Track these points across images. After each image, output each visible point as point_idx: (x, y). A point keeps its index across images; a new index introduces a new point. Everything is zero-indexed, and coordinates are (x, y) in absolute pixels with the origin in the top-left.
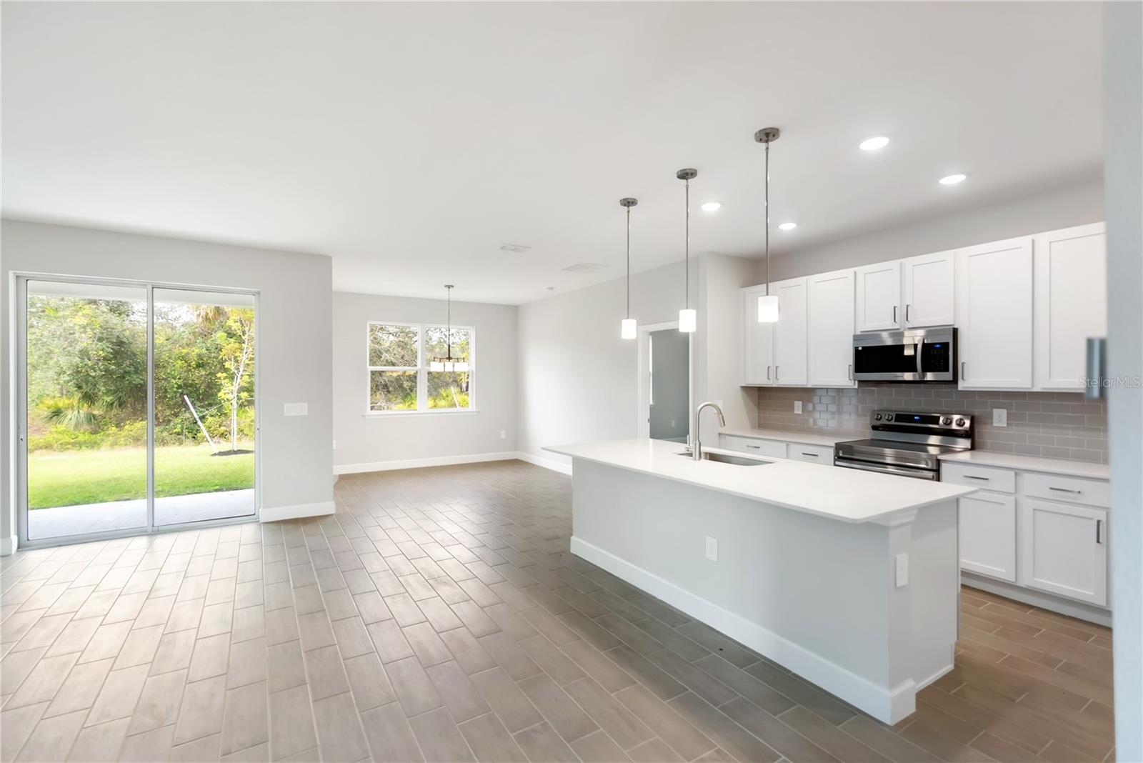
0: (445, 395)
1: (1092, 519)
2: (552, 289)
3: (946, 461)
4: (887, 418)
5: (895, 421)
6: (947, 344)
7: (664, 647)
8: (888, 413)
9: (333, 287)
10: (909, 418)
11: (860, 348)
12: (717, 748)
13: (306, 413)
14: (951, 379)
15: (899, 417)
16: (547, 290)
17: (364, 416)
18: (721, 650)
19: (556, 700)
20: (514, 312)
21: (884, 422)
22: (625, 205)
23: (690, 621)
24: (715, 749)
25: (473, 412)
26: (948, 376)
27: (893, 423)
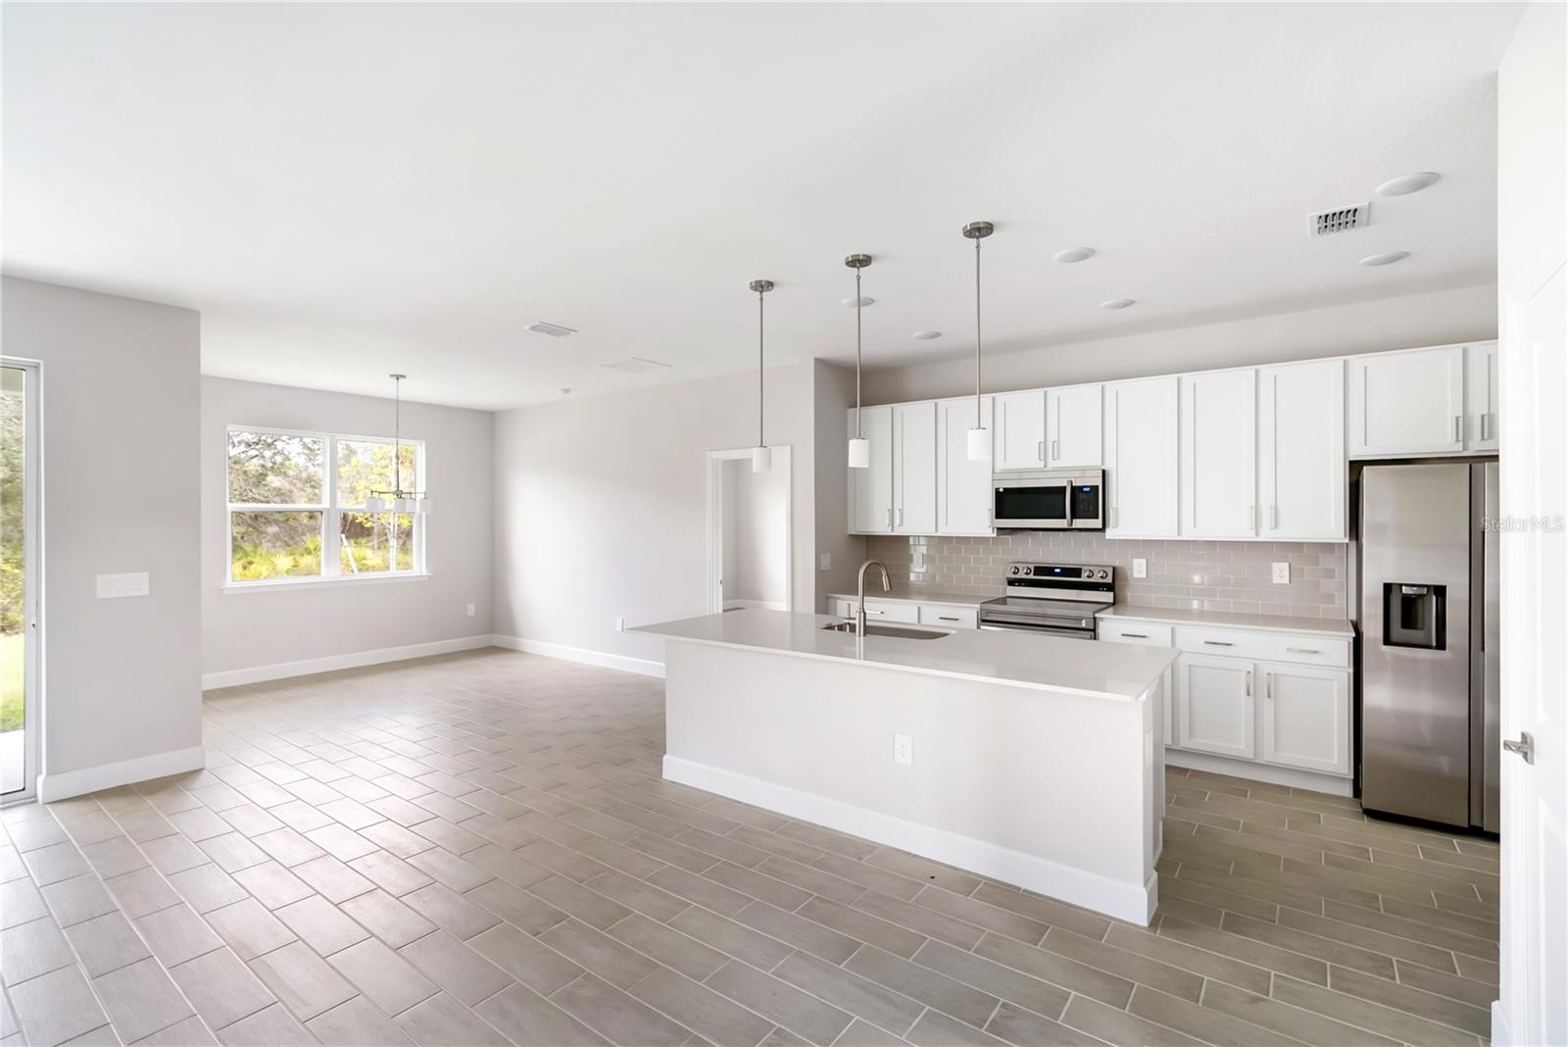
0: (312, 547)
1: (1241, 671)
2: (567, 391)
3: (1101, 619)
4: (1025, 571)
5: (1035, 574)
6: (1097, 487)
7: (865, 889)
8: (1025, 565)
9: (202, 369)
10: (1049, 571)
11: (1001, 490)
12: (1001, 1003)
13: (146, 592)
14: (1101, 526)
15: (1039, 570)
16: (560, 393)
17: (221, 590)
18: (933, 878)
19: (774, 994)
20: (489, 422)
21: (1021, 575)
22: (756, 290)
23: (875, 848)
24: (1000, 1004)
25: (422, 576)
26: (1097, 523)
27: (1031, 576)
